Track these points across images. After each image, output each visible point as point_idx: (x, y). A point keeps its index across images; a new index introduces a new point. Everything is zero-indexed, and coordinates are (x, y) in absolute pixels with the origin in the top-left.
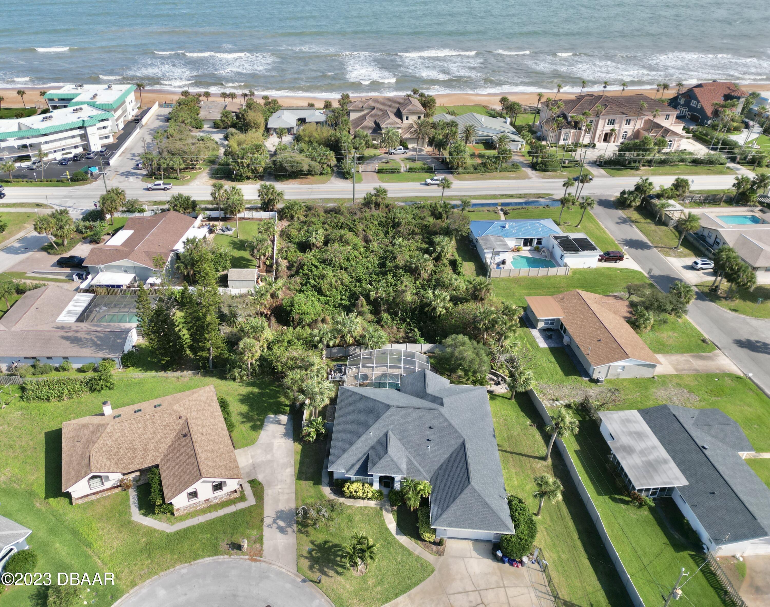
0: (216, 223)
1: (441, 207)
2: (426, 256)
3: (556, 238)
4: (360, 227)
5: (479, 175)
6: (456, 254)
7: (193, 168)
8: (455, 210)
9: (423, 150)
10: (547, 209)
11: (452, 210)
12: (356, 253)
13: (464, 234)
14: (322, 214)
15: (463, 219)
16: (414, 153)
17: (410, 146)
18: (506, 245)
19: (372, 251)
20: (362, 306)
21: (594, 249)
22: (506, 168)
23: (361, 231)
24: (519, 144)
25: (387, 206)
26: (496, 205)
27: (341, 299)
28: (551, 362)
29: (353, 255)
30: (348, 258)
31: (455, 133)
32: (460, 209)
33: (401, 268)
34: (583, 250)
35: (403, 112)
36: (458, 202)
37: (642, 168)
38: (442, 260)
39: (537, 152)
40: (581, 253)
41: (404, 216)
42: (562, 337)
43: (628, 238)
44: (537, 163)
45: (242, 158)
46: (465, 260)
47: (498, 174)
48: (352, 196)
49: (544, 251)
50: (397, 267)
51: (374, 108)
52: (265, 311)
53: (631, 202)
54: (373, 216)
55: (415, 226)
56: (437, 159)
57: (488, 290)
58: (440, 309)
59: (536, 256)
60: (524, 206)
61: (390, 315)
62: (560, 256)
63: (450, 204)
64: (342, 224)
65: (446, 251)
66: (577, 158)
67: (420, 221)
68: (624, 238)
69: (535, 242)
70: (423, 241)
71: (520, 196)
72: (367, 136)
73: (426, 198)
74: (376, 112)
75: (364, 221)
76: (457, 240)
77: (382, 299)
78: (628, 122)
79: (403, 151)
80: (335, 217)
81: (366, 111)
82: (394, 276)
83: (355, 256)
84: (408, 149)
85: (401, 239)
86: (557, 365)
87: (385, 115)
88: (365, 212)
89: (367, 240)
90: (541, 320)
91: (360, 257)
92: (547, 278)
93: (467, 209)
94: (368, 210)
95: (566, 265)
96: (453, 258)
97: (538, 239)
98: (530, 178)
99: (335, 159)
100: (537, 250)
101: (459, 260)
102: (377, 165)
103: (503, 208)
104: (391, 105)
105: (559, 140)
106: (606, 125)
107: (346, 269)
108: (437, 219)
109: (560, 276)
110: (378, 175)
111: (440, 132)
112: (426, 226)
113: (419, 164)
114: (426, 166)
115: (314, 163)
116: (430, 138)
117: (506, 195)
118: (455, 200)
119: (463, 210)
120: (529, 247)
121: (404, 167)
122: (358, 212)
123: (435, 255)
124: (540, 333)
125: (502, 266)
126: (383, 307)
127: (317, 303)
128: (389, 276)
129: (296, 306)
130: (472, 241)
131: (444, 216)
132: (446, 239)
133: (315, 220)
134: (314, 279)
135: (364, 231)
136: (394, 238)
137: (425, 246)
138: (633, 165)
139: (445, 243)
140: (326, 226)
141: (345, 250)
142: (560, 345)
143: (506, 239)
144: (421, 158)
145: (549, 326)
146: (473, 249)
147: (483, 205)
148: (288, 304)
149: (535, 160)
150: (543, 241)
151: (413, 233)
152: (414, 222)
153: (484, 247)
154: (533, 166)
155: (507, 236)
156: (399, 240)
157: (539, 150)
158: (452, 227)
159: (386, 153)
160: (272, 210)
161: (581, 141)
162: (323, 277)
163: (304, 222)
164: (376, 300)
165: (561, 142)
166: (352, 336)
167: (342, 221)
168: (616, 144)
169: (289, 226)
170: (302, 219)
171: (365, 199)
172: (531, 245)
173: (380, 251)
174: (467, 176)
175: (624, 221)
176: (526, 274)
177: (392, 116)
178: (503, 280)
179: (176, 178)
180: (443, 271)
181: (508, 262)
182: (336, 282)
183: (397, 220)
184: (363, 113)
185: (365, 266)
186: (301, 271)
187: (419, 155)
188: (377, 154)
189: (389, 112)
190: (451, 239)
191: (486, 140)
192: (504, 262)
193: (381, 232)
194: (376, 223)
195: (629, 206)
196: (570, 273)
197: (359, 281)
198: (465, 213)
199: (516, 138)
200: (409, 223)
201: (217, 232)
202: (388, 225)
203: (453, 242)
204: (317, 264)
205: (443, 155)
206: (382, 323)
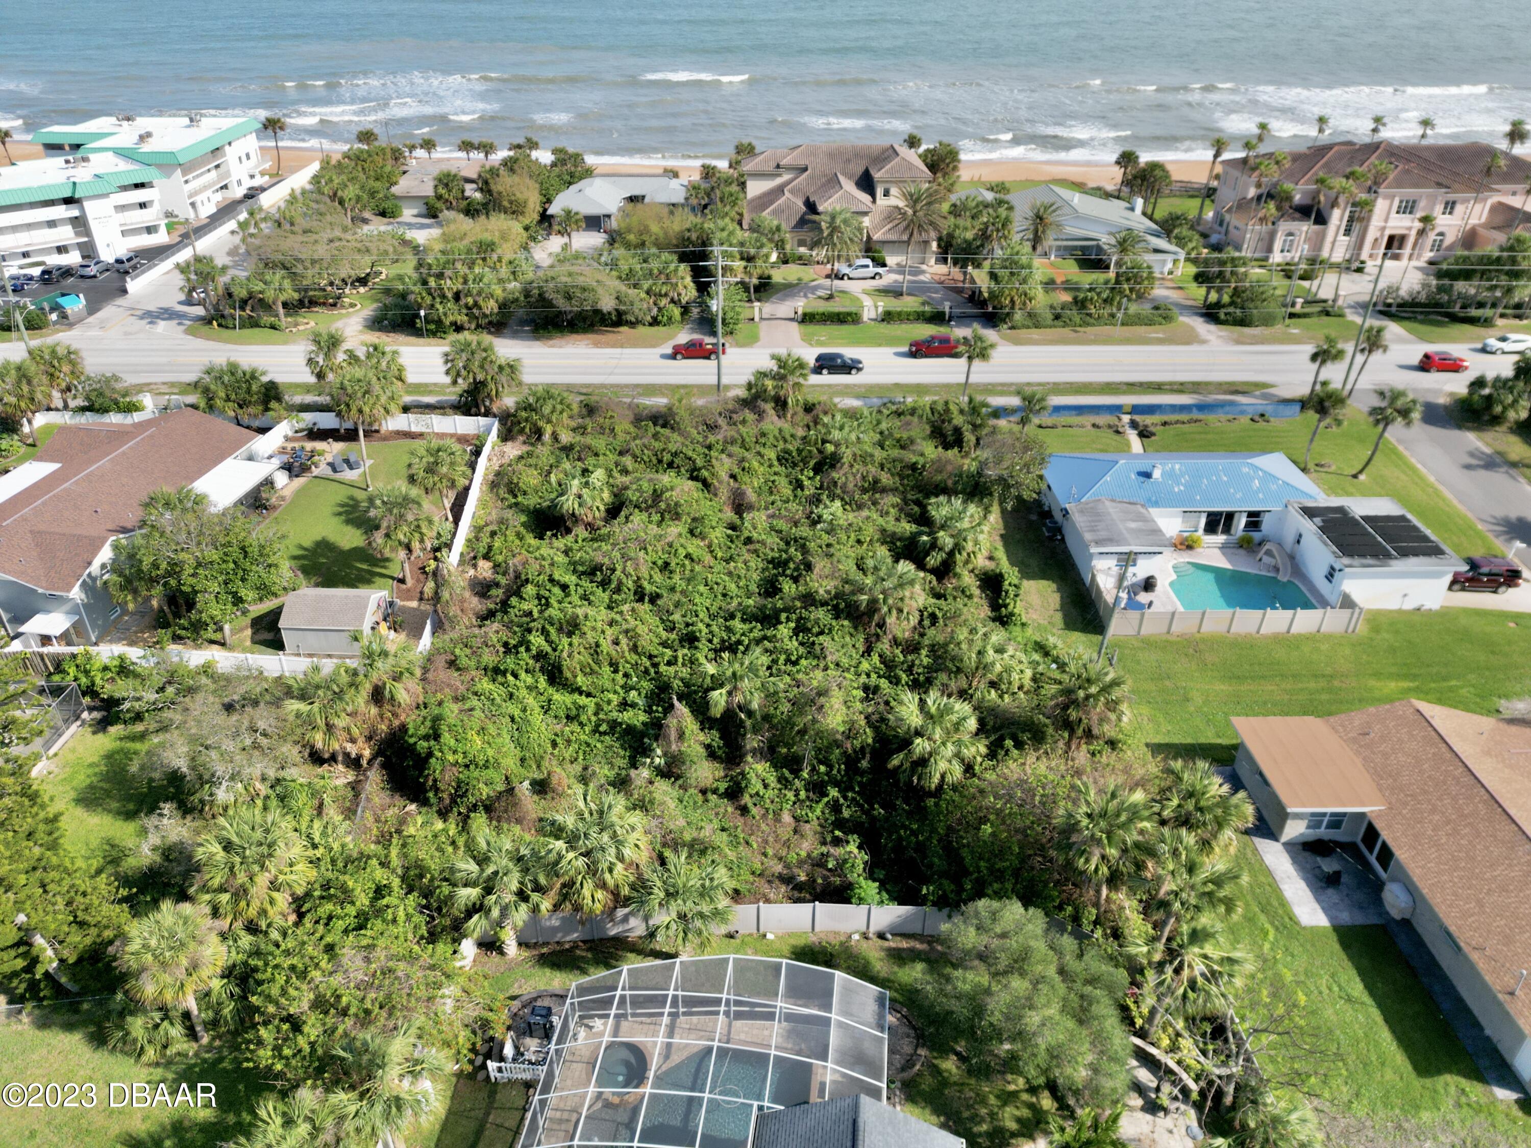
0: (319, 445)
1: (962, 412)
2: (906, 567)
3: (1310, 512)
4: (723, 466)
5: (1066, 331)
6: (1001, 554)
7: (334, 305)
8: (1002, 423)
9: (923, 272)
10: (1262, 424)
11: (992, 422)
12: (695, 547)
13: (1026, 495)
14: (624, 426)
15: (1026, 449)
16: (899, 278)
17: (891, 260)
18: (1157, 531)
19: (749, 541)
20: (681, 736)
21: (1435, 551)
22: (1138, 316)
23: (724, 476)
24: (1169, 258)
25: (809, 408)
26: (1117, 409)
27: (625, 705)
28: (1349, 999)
29: (682, 552)
30: (667, 564)
31: (1006, 223)
32: (1015, 418)
33: (824, 604)
34: (1404, 553)
35: (877, 175)
36: (1015, 401)
37: (1500, 322)
38: (957, 576)
39: (1221, 274)
40: (1399, 565)
41: (853, 437)
42: (1378, 886)
43: (1513, 515)
44: (1218, 305)
45: (440, 276)
46: (1027, 573)
47: (1118, 331)
48: (713, 380)
49: (1269, 553)
50: (809, 599)
51: (805, 169)
52: (352, 750)
53: (1505, 409)
54: (763, 435)
55: (882, 467)
56: (959, 291)
57: (1112, 705)
58: (942, 765)
59: (1247, 566)
60: (1196, 415)
61: (776, 766)
62: (1325, 570)
63: (986, 405)
64: (675, 454)
65: (969, 546)
66: (1322, 295)
67: (896, 453)
68: (1500, 513)
69: (1241, 522)
70: (903, 511)
71: (1180, 388)
72: (778, 229)
73: (920, 389)
74: (811, 177)
75: (736, 449)
76: (1003, 511)
77: (750, 714)
78: (1450, 207)
79: (872, 270)
80: (656, 436)
81: (786, 177)
82: (801, 629)
83: (688, 556)
84: (884, 265)
85: (838, 503)
86: (1376, 1014)
87: (833, 182)
88: (744, 422)
89: (740, 507)
90: (1298, 816)
91: (708, 559)
92: (1286, 640)
93: (1036, 421)
94: (750, 416)
95: (1347, 603)
96: (990, 565)
97: (1251, 514)
98: (1204, 342)
99: (691, 286)
100: (1248, 546)
101: (1011, 574)
102: (800, 304)
103: (1137, 418)
104: (848, 161)
105: (1270, 250)
106: (1393, 215)
107: (654, 599)
108: (947, 446)
109: (1329, 637)
110: (803, 327)
111: (968, 224)
112: (913, 467)
113: (910, 303)
114: (927, 308)
115: (632, 292)
116: (940, 239)
117: (1141, 384)
118: (1002, 394)
119: (1024, 422)
120: (1221, 538)
121: (870, 309)
122: (721, 422)
123: (934, 560)
124: (1295, 860)
125: (1143, 598)
126: (752, 741)
127: (537, 718)
128: (784, 631)
129: (447, 738)
130: (1048, 514)
131: (969, 437)
132: (972, 509)
133: (599, 443)
134: (544, 632)
135: (733, 476)
136: (816, 500)
137: (907, 528)
138: (1474, 312)
139: (965, 524)
140: (628, 461)
141: (659, 538)
142: (1373, 920)
143: (1154, 512)
144: (916, 290)
145: (1323, 832)
146: (1051, 539)
147: (1080, 410)
148: (423, 731)
149: (1213, 297)
150: (1267, 523)
151: (874, 487)
152: (879, 454)
153: (1088, 536)
154: (1211, 313)
155: (1156, 504)
156: (833, 509)
157: (1228, 269)
158: (991, 473)
159: (828, 276)
160: (486, 414)
161: (1325, 254)
162: (572, 627)
163: (567, 449)
164: (729, 714)
165: (1277, 257)
166: (603, 886)
167: (673, 447)
168: (1415, 263)
169: (521, 457)
170: (566, 437)
171: (750, 386)
172: (1227, 530)
173: (773, 541)
174: (1035, 334)
175: (1490, 463)
176: (1222, 628)
177: (849, 186)
178: (1148, 644)
179: (273, 327)
180: (956, 615)
181: (1162, 584)
182: (616, 643)
183: (830, 448)
184: (778, 181)
185: (719, 590)
186: (514, 601)
187: (909, 282)
188: (806, 279)
189: (842, 178)
190: (987, 510)
191: (1083, 249)
192: (1148, 585)
193: (783, 483)
194: (772, 454)
195: (1496, 420)
196: (1362, 629)
197: (690, 640)
198: (1030, 429)
199: (1162, 243)
200: (865, 458)
201: (315, 471)
202: (805, 461)
203: (995, 517)
204: (570, 579)
205: (973, 281)
206: (746, 799)
